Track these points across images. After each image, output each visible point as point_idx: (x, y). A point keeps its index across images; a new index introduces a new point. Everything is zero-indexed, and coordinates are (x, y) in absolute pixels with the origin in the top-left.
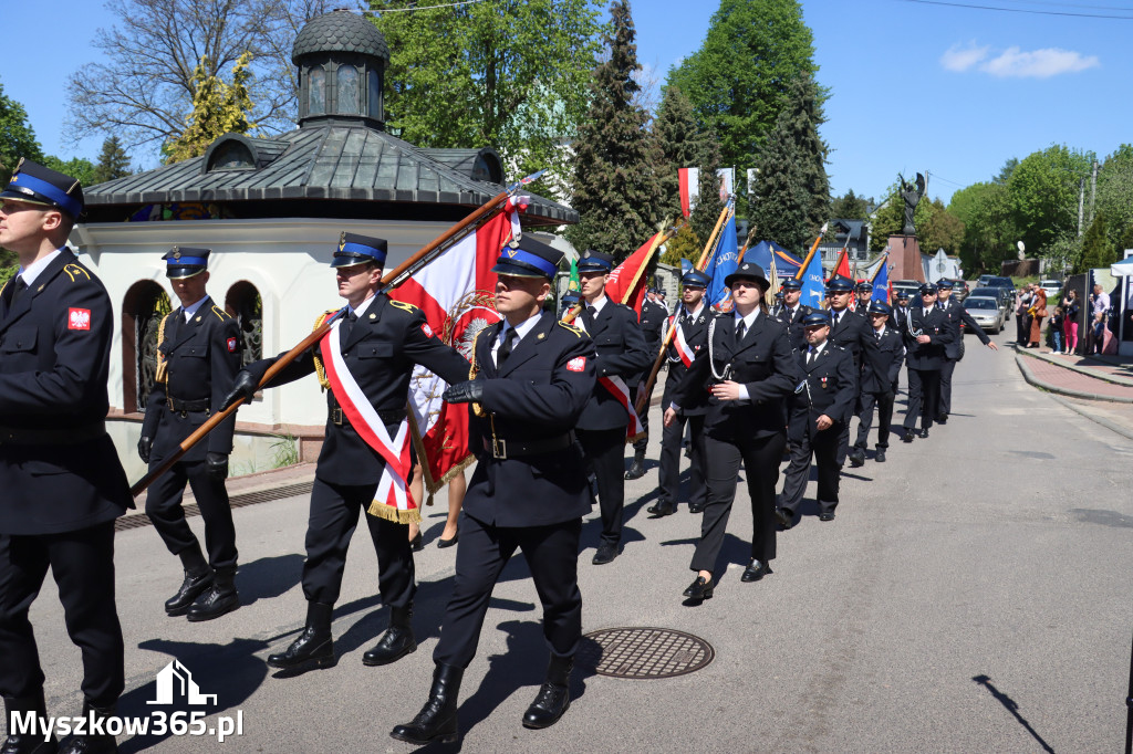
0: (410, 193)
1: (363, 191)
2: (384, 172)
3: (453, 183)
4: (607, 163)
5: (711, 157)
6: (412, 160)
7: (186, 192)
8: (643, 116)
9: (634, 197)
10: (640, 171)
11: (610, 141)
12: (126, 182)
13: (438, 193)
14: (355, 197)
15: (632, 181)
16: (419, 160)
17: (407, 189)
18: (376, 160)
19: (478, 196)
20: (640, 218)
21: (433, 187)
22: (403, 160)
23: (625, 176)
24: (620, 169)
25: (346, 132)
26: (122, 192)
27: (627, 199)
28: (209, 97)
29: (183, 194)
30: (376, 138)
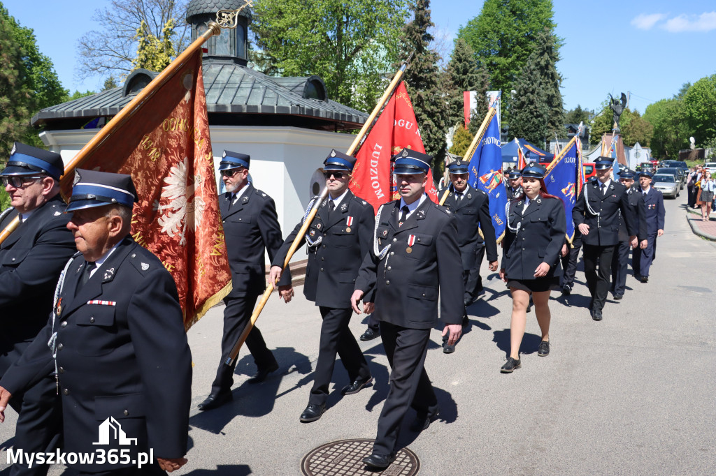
0: (256, 107)
1: (224, 106)
2: (241, 93)
3: (287, 100)
4: (412, 88)
5: (482, 83)
6: (263, 85)
7: (110, 109)
8: (436, 57)
9: (429, 110)
10: (434, 93)
11: (413, 74)
12: (75, 103)
13: (275, 107)
14: (219, 111)
15: (428, 100)
16: (267, 84)
17: (255, 104)
18: (237, 86)
19: (303, 108)
20: (433, 124)
21: (272, 103)
22: (255, 85)
23: (423, 96)
24: (421, 91)
25: (221, 67)
26: (71, 110)
27: (425, 111)
28: (147, 48)
29: (108, 110)
30: (240, 71)
